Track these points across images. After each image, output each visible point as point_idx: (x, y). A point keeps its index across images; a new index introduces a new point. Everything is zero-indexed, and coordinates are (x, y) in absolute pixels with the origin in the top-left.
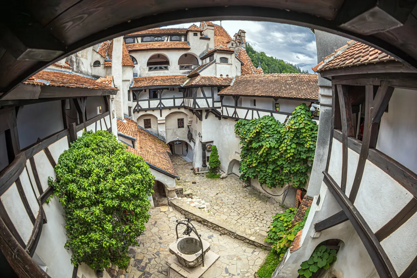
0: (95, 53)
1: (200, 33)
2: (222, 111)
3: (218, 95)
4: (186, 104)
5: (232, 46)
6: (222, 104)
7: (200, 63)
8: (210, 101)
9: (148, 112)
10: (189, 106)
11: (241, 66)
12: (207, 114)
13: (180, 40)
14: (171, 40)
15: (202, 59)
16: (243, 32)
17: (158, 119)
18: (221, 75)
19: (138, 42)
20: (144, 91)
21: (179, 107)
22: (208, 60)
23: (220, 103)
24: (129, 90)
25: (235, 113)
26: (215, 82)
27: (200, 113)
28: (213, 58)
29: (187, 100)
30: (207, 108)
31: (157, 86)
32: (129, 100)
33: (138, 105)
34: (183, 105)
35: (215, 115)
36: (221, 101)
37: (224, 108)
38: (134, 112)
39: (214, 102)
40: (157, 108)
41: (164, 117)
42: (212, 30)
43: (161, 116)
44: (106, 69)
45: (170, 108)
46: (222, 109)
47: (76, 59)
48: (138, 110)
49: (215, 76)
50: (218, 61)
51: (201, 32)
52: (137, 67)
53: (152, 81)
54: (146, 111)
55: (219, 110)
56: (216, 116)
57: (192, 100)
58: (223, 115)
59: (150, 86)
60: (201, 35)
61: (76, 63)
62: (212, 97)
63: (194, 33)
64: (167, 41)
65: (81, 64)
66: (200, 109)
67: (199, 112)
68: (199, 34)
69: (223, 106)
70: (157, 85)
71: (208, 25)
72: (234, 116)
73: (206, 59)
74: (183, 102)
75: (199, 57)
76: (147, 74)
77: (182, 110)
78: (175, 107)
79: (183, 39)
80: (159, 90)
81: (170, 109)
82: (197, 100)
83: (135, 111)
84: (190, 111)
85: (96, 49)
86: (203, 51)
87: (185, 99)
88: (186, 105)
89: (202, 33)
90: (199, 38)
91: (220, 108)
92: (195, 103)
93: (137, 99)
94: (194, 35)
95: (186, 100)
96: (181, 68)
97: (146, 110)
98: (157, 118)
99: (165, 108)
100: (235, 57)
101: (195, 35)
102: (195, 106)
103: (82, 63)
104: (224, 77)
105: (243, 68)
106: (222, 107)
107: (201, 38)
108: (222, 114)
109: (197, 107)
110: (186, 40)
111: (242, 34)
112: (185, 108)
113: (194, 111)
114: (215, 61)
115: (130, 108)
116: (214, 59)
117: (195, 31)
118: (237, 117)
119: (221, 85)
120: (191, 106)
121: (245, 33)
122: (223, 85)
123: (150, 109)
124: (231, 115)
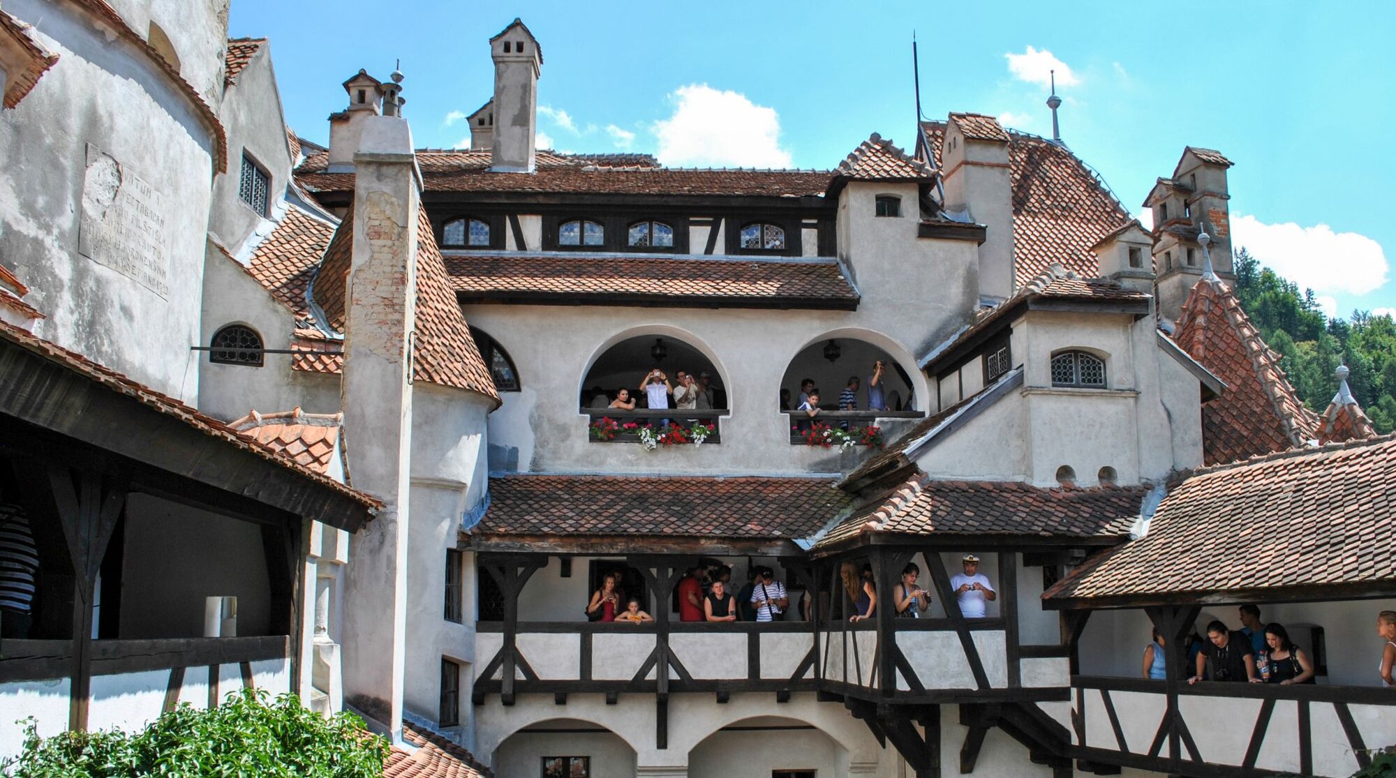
0: (228, 272)
1: (914, 194)
2: (1079, 719)
3: (1048, 604)
4: (833, 665)
5: (1128, 268)
6: (1074, 670)
7: (924, 399)
8: (991, 645)
9: (581, 710)
10: (852, 679)
11: (1198, 405)
12: (969, 737)
13: (794, 247)
14: (733, 246)
15: (938, 370)
16: (1207, 164)
17: (641, 762)
18: (1065, 472)
19: (521, 245)
20: (555, 565)
21: (784, 691)
22: (973, 372)
23: (1063, 663)
24: (454, 545)
25: (1173, 726)
26: (1021, 518)
27: (921, 731)
28: (1008, 356)
29: (837, 637)
30: (967, 693)
31: (643, 536)
32: (452, 612)
33: (509, 655)
34: (809, 674)
35: (1026, 752)
36: (1068, 649)
37: (1093, 696)
38: (478, 701)
39: (1015, 652)
40: (637, 686)
41: (678, 753)
42: (997, 172)
43: (662, 743)
44: (299, 389)
45: (722, 692)
46: (1074, 703)
47: (80, 274)
48: (507, 689)
49: (1019, 479)
50: (1039, 373)
51: (924, 185)
52: (518, 407)
53: (609, 506)
54: (561, 701)
55: (1059, 712)
56: (1039, 757)
57: (868, 640)
58: (1089, 743)
59: (596, 536)
60: (927, 206)
61: (78, 293)
62: (1006, 620)
63: (878, 198)
64: (710, 249)
65: (113, 315)
66: (923, 701)
67: (916, 723)
68: (909, 202)
69: (1081, 681)
70: (645, 531)
71: (969, 140)
72: (1165, 752)
73: (965, 369)
74: (813, 657)
75: (920, 355)
76: (585, 458)
77: (808, 711)
78: (754, 684)
79: (809, 238)
80: (654, 571)
81: (723, 700)
82: (905, 640)
83: (485, 690)
84: (857, 715)
85: (232, 247)
86: (944, 315)
87: (823, 635)
88: (833, 674)
89: (934, 193)
90: (915, 229)
91: (1059, 694)
92: (890, 658)
93: (507, 615)
94: (880, 212)
95: (831, 641)
96: (803, 430)
97: (561, 692)
98: (632, 754)
99: (690, 687)
100: (1153, 339)
101: (888, 207)
102: (889, 680)
103: (126, 311)
104: (1086, 479)
105: (1217, 419)
106: (1074, 691)
107: (927, 231)
108: (1075, 741)
109: (902, 685)
110: (827, 245)
111: (1207, 179)
112: (828, 693)
113: (880, 712)
114: (1019, 381)
115: (450, 668)
116: (1015, 364)
117: (883, 180)
118: (1185, 755)
119: (1063, 536)
120: (866, 675)
121: (1223, 165)
122: (1078, 538)
123: (585, 686)
124: (1140, 744)
